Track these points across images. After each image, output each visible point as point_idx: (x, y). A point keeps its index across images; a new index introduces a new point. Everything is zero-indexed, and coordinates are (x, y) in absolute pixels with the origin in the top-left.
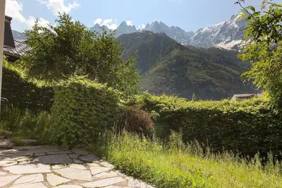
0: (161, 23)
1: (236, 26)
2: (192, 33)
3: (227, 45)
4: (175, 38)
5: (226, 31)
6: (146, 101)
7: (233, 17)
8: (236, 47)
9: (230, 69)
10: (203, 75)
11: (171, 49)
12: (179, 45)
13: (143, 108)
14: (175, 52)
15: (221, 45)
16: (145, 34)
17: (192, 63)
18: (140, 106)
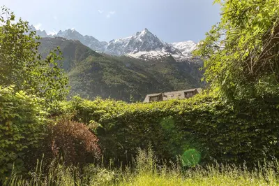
0: (75, 31)
1: (141, 40)
2: (106, 43)
3: (135, 55)
4: (89, 46)
5: (133, 44)
6: (78, 108)
7: (138, 33)
8: (142, 56)
9: (140, 74)
10: (118, 79)
11: (86, 56)
12: (94, 52)
13: (75, 119)
14: (90, 59)
15: (131, 55)
16: (58, 40)
17: (107, 68)
18: (69, 115)
